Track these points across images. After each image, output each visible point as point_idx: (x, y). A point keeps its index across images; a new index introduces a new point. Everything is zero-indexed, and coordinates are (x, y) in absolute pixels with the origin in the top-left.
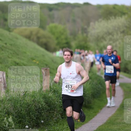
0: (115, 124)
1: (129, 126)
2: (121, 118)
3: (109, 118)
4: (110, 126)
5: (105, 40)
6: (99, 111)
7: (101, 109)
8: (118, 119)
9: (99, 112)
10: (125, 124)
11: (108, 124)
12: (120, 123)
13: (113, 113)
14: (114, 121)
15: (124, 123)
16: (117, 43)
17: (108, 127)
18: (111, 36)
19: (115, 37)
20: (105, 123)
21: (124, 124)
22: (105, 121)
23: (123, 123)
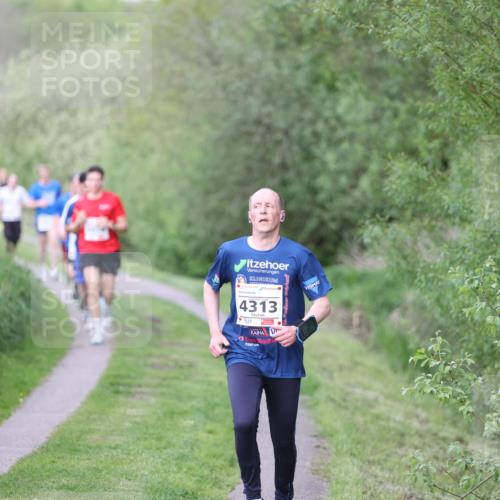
0: (79, 451)
1: (132, 458)
2: (102, 428)
3: (58, 426)
4: (63, 457)
5: (44, 131)
6: (21, 400)
7: (28, 393)
8: (91, 431)
9: (19, 403)
10: (120, 450)
11: (52, 449)
12: (99, 447)
13: (72, 410)
14: (78, 438)
15: (113, 446)
16: (90, 140)
17: (54, 462)
18: (64, 116)
19: (81, 117)
20: (42, 448)
21: (114, 452)
22: (42, 440)
23: (110, 447)
